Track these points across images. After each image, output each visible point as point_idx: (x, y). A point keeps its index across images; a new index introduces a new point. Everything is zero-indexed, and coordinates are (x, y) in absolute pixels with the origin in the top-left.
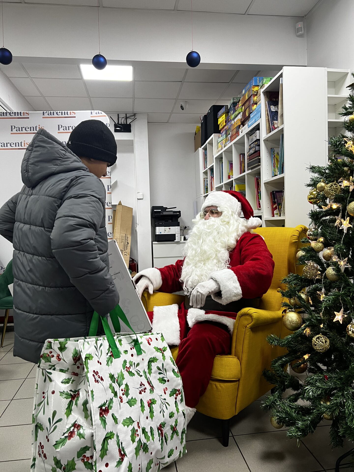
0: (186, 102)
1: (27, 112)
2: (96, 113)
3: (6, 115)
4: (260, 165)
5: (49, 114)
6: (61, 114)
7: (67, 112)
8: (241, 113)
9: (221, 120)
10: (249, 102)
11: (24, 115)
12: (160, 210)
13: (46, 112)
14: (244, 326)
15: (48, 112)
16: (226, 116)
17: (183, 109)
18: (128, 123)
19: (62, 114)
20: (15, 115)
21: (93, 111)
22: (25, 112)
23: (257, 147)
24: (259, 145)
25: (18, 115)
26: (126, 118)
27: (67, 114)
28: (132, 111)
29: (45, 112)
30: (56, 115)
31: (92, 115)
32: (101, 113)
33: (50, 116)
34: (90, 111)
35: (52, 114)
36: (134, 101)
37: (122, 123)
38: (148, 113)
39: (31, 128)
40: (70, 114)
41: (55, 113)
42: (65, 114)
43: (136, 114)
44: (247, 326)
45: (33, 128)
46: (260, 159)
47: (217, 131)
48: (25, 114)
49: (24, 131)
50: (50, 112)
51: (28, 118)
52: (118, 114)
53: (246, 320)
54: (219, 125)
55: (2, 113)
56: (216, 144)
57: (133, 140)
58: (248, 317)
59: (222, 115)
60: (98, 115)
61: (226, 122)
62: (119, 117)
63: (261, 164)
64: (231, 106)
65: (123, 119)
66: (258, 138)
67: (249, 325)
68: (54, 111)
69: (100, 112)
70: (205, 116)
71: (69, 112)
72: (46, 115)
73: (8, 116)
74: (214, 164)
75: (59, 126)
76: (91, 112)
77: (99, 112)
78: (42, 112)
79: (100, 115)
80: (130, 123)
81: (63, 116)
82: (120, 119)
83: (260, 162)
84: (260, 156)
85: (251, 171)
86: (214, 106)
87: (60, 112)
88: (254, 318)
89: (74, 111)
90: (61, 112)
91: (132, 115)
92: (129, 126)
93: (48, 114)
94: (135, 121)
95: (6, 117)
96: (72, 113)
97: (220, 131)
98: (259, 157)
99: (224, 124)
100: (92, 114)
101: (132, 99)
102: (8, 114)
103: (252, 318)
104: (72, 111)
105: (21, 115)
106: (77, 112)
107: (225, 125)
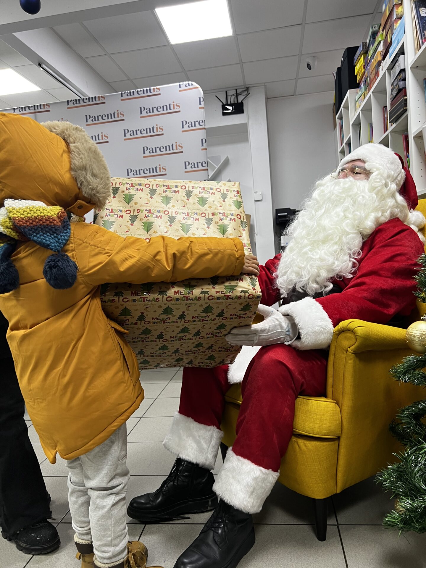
0: (314, 57)
1: (103, 95)
2: (186, 86)
3: (79, 103)
4: (407, 110)
5: (129, 95)
6: (142, 92)
7: (150, 89)
8: (382, 42)
9: (359, 67)
10: (391, 20)
11: (99, 100)
12: (286, 214)
13: (125, 93)
14: (344, 350)
15: (127, 92)
16: (364, 58)
17: (310, 69)
18: (240, 101)
19: (144, 93)
20: (89, 101)
21: (181, 83)
22: (100, 96)
23: (401, 83)
24: (404, 80)
25: (92, 101)
26: (237, 95)
27: (150, 92)
28: (243, 84)
29: (123, 92)
30: (136, 95)
31: (180, 89)
32: (192, 84)
33: (130, 97)
34: (178, 84)
35: (132, 94)
36: (242, 68)
37: (232, 102)
38: (266, 84)
39: (108, 115)
40: (154, 91)
41: (135, 93)
42: (147, 92)
43: (249, 88)
44: (349, 349)
45: (111, 114)
46: (406, 100)
47: (355, 85)
48: (101, 98)
49: (101, 120)
50: (129, 91)
51: (104, 103)
52: (226, 92)
53: (347, 339)
54: (356, 76)
55: (75, 101)
56: (353, 104)
57: (246, 124)
58: (349, 335)
59: (360, 59)
60: (188, 87)
61: (364, 68)
62: (228, 95)
63: (408, 107)
64: (370, 39)
65: (233, 97)
66: (402, 68)
67: (351, 348)
68: (134, 90)
69: (190, 82)
70: (339, 69)
71: (152, 88)
72: (125, 96)
73: (82, 103)
74: (351, 134)
75: (141, 108)
76: (180, 85)
77: (189, 84)
78: (120, 93)
79: (191, 87)
80: (242, 101)
81: (146, 94)
82: (229, 98)
83: (406, 105)
84: (406, 96)
85: (395, 125)
86: (348, 48)
87: (141, 91)
88: (359, 336)
89: (158, 87)
90: (142, 89)
91: (244, 89)
92: (241, 104)
93: (127, 95)
94: (248, 97)
95: (80, 105)
96: (156, 90)
97: (359, 84)
98: (405, 98)
99: (363, 70)
100: (180, 87)
101: (239, 65)
102: (81, 101)
103: (356, 336)
104: (155, 87)
105: (95, 100)
106: (161, 88)
107: (364, 72)
